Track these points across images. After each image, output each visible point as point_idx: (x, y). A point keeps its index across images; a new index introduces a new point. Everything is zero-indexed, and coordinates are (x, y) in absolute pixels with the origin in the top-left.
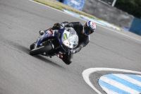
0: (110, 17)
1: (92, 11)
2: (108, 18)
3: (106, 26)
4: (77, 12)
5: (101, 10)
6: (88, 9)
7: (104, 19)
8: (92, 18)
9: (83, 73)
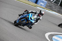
0: (58, 10)
1: (49, 8)
2: (57, 11)
3: (56, 14)
4: (43, 8)
5: (54, 7)
6: (48, 6)
7: (55, 11)
8: (49, 10)
9: (45, 35)
